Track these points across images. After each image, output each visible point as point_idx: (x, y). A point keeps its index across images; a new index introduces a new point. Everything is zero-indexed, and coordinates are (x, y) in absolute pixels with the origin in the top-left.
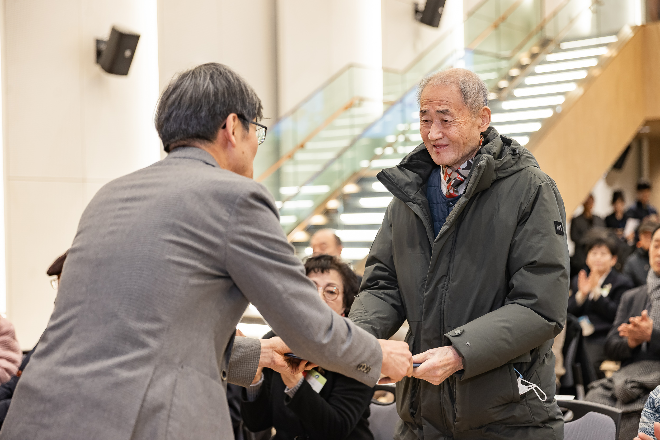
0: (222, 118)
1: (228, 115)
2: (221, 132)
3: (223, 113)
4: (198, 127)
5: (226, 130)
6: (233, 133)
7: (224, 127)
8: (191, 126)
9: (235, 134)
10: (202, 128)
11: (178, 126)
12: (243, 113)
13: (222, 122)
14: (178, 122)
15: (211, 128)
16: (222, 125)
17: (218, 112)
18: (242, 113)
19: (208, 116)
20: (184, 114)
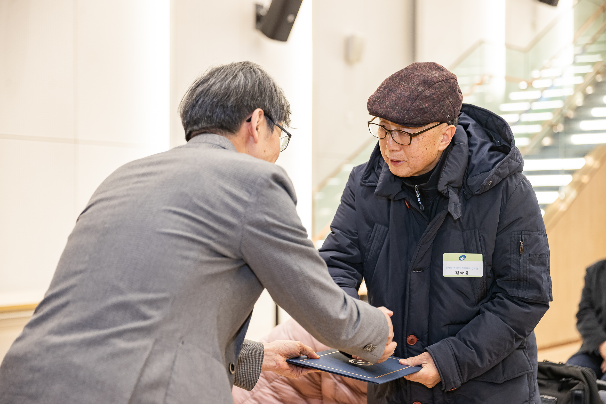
0: (248, 110)
1: (255, 108)
2: (244, 126)
3: (250, 106)
4: (223, 116)
5: (251, 124)
6: (257, 129)
7: (249, 120)
8: (216, 114)
9: (259, 130)
10: (227, 118)
11: (203, 112)
12: (271, 110)
13: (248, 115)
14: (204, 109)
15: (236, 118)
16: (248, 118)
17: (245, 104)
18: (269, 110)
19: (235, 107)
20: (211, 101)
